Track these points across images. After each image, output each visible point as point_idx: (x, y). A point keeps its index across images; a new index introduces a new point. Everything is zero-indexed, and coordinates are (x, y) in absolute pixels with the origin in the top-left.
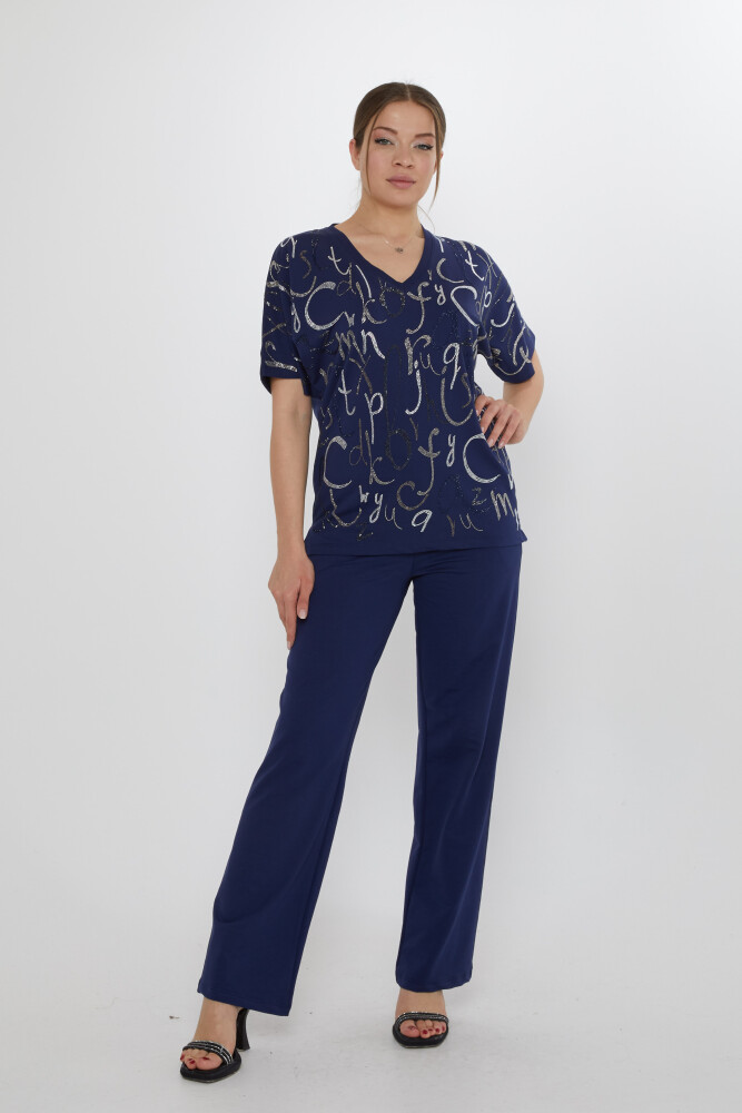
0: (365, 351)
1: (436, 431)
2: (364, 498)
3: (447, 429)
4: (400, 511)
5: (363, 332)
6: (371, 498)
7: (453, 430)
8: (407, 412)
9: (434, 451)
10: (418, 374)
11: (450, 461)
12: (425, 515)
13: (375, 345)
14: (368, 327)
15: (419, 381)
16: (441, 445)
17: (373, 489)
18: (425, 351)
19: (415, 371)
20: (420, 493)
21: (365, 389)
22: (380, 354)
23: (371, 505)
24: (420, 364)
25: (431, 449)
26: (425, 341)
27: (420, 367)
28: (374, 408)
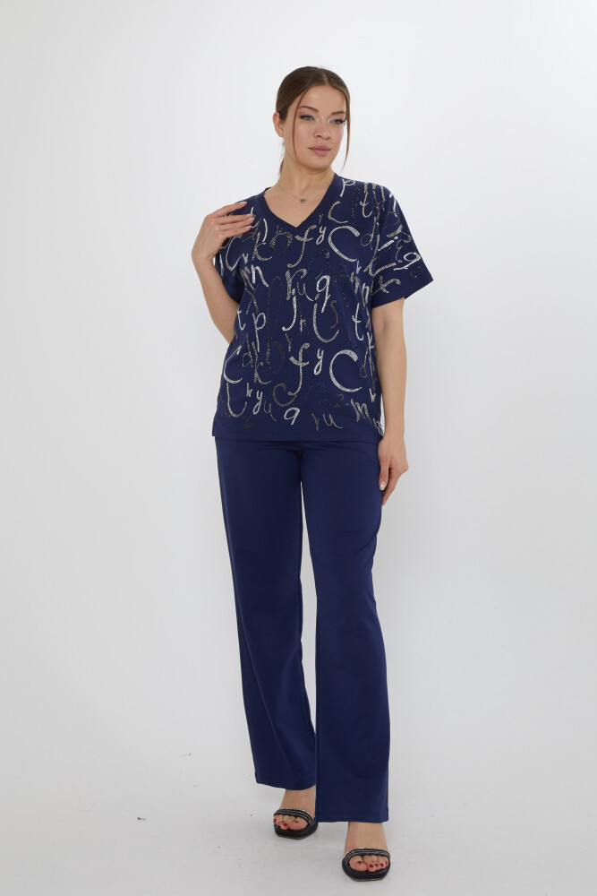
0: (254, 282)
1: (307, 346)
2: (249, 393)
3: (316, 345)
4: (274, 405)
5: (252, 267)
6: (254, 394)
7: (323, 346)
8: (284, 329)
9: (304, 361)
10: (294, 299)
11: (317, 370)
12: (294, 412)
13: (262, 277)
14: (256, 263)
15: (295, 306)
16: (310, 357)
17: (256, 387)
18: (302, 282)
19: (292, 297)
20: (290, 394)
21: (253, 309)
22: (265, 283)
23: (253, 400)
24: (296, 291)
25: (300, 359)
26: (302, 273)
27: (296, 294)
28: (259, 325)
